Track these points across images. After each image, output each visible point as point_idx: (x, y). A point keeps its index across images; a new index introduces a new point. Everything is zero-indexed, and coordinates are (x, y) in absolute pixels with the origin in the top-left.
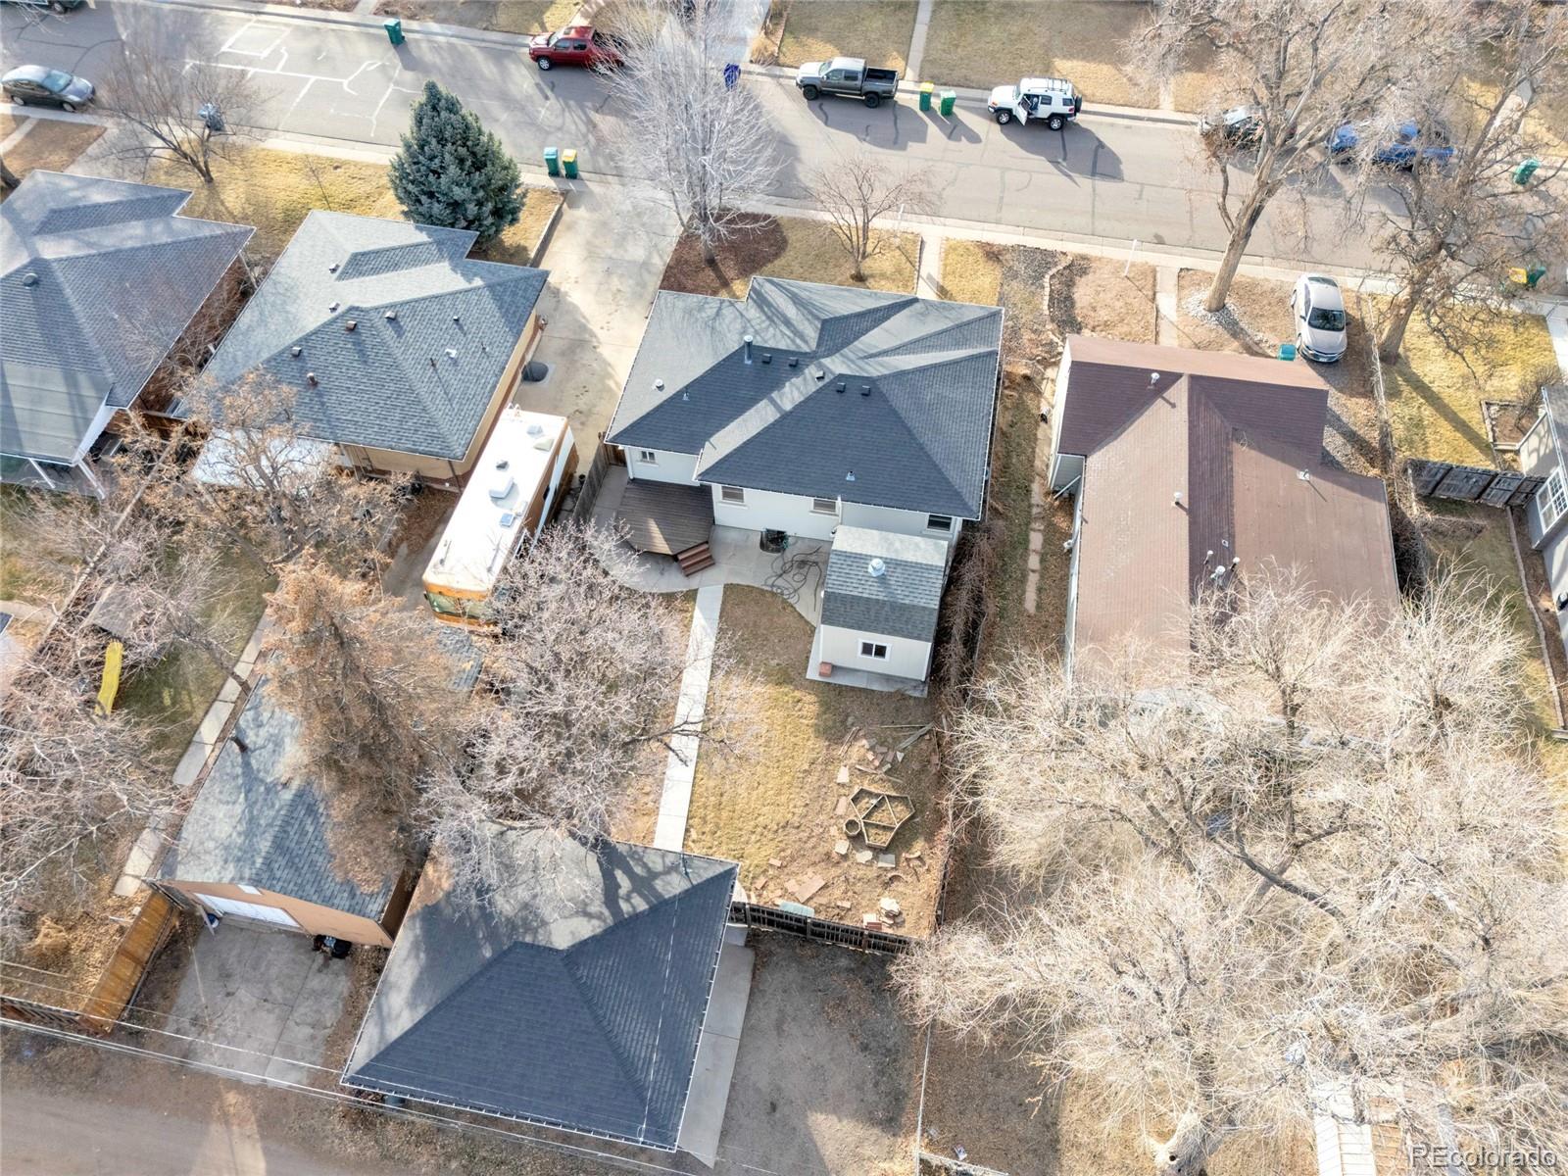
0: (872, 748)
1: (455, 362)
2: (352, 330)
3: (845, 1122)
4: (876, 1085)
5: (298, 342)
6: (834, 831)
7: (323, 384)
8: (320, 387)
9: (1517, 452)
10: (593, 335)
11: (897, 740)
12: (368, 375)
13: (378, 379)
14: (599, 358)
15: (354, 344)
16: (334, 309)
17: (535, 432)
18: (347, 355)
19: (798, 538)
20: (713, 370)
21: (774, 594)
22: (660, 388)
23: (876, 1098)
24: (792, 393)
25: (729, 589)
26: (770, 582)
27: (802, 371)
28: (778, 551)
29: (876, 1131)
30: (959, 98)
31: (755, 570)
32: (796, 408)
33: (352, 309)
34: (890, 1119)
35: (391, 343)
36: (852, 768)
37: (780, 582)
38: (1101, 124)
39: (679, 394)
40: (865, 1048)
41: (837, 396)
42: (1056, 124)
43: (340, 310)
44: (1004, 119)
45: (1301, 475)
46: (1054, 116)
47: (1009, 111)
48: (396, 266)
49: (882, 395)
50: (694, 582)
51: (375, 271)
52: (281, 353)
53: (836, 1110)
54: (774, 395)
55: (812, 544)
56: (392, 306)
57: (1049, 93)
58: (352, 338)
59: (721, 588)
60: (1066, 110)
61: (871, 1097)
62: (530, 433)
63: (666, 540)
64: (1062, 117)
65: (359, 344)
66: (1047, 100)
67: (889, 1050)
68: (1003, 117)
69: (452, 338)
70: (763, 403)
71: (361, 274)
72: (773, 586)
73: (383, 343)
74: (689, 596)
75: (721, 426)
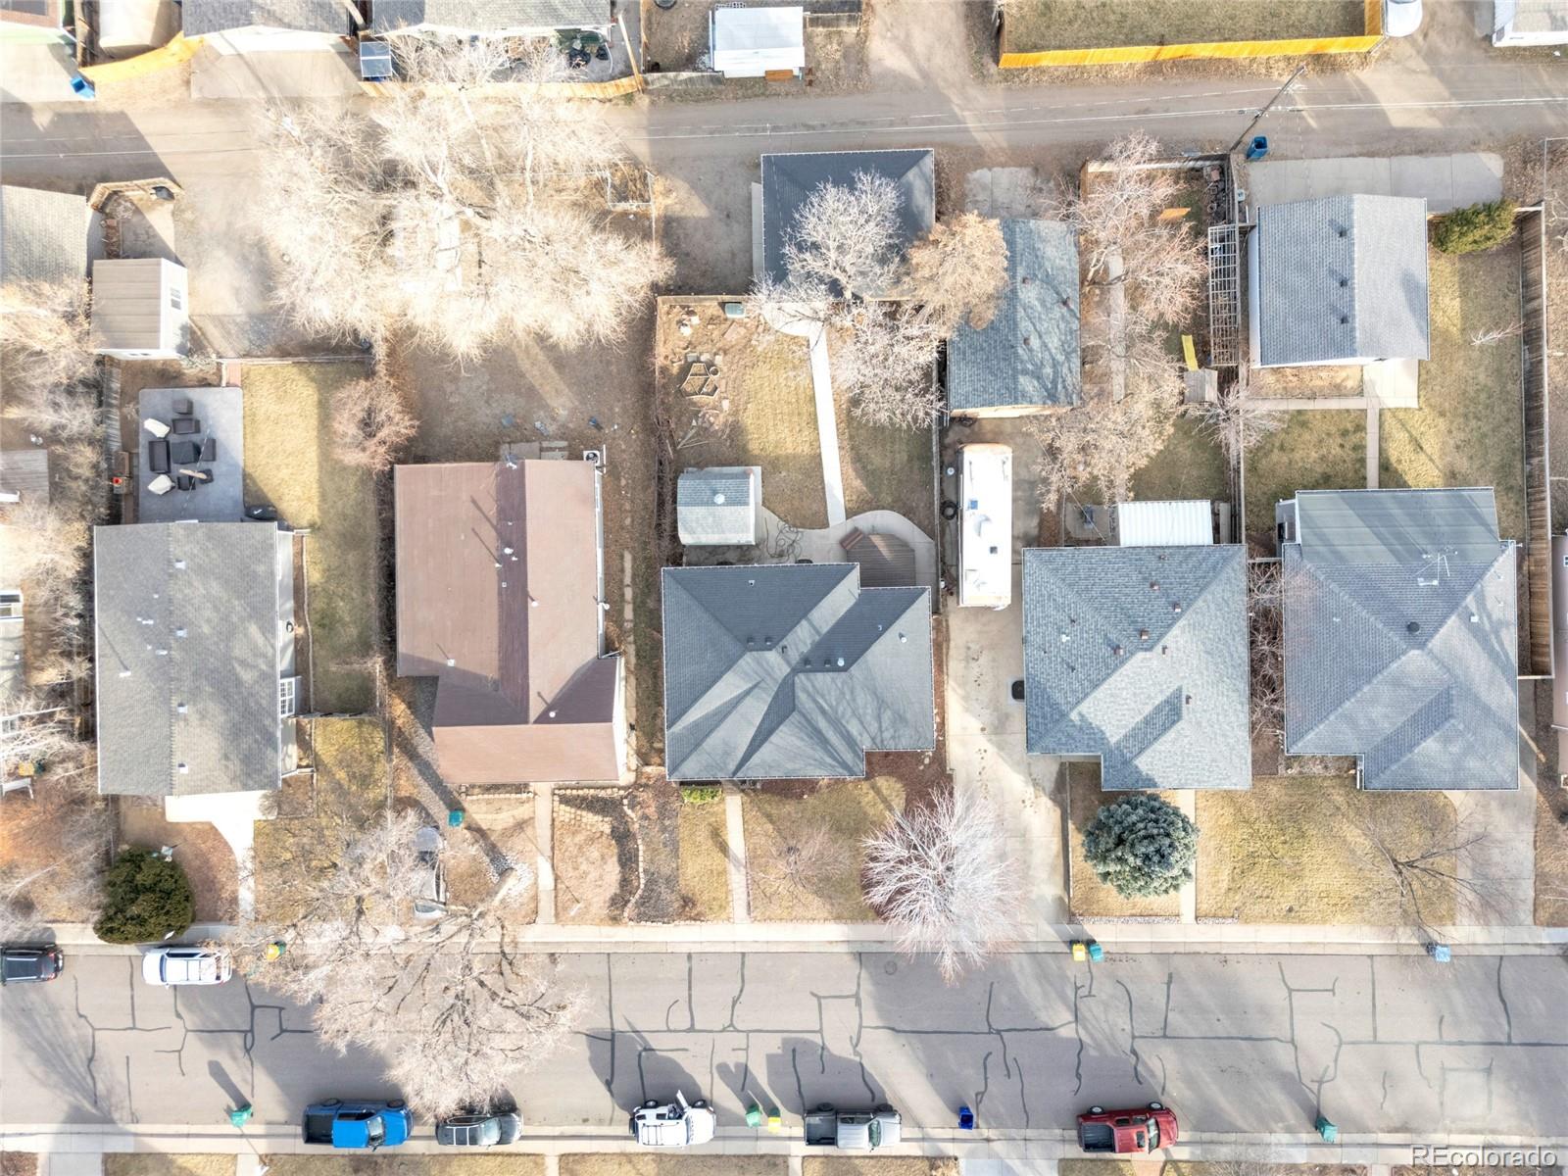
0: (712, 424)
6: (725, 369)
7: (1146, 587)
8: (1148, 584)
11: (697, 434)
15: (1136, 621)
16: (1164, 648)
17: (980, 586)
18: (1139, 612)
20: (866, 649)
21: (795, 526)
22: (901, 636)
24: (802, 638)
25: (825, 525)
26: (800, 535)
27: (801, 658)
29: (676, 216)
33: (1150, 649)
34: (669, 222)
35: (1109, 629)
36: (722, 411)
37: (793, 536)
39: (885, 629)
41: (770, 636)
43: (1160, 646)
45: (451, 663)
46: (654, 1105)
47: (694, 1104)
48: (1147, 721)
49: (738, 640)
50: (850, 525)
53: (697, 220)
54: (817, 638)
57: (659, 1122)
58: (1141, 626)
59: (832, 523)
60: (643, 1112)
62: (983, 585)
64: (645, 1107)
65: (1132, 622)
66: (661, 1118)
69: (1070, 651)
70: (824, 629)
72: (797, 532)
73: (1115, 627)
74: (850, 513)
75: (850, 611)
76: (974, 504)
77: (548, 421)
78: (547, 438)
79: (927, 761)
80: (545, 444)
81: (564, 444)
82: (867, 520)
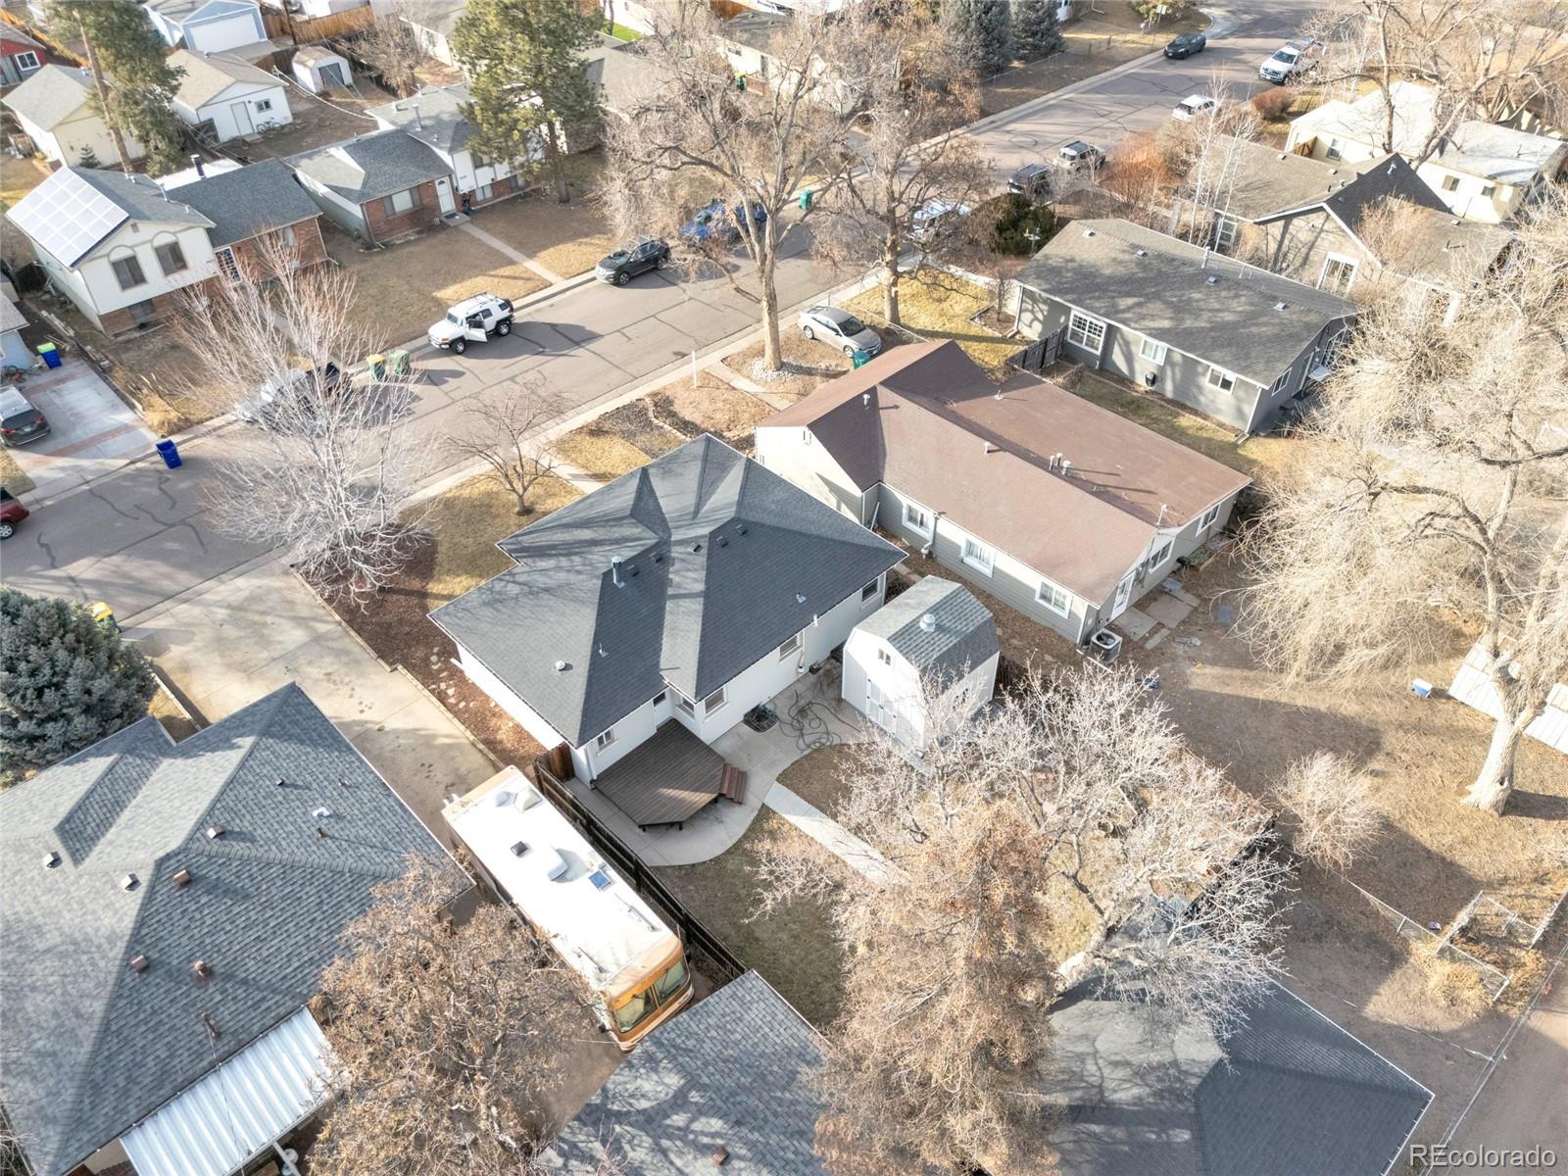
1: (337, 816)
2: (187, 883)
3: (1381, 991)
4: (1357, 950)
5: (130, 951)
7: (218, 963)
8: (219, 970)
9: (1018, 332)
10: (362, 723)
12: (269, 905)
13: (283, 899)
14: (397, 734)
15: (208, 892)
16: (134, 884)
17: (504, 800)
18: (211, 911)
19: (771, 701)
20: (599, 614)
21: (818, 750)
22: (567, 667)
23: (1369, 956)
24: (688, 576)
25: (784, 779)
26: (803, 746)
27: (670, 558)
28: (773, 723)
29: (1398, 973)
30: (412, 352)
31: (779, 750)
32: (707, 582)
33: (160, 864)
34: (1391, 956)
35: (254, 853)
37: (808, 739)
38: (539, 310)
39: (594, 655)
40: (1318, 938)
41: (726, 549)
42: (504, 330)
43: (144, 878)
44: (461, 348)
45: (997, 397)
46: (499, 323)
47: (462, 339)
48: (119, 805)
49: (756, 524)
50: (753, 802)
51: (105, 825)
52: (120, 982)
53: (1370, 993)
54: (670, 591)
55: (789, 694)
56: (202, 824)
57: (484, 307)
58: (196, 890)
59: (777, 786)
60: (505, 313)
61: (1367, 959)
62: (501, 804)
63: (697, 790)
64: (507, 321)
65: (216, 887)
66: (487, 313)
67: (1327, 922)
68: (459, 346)
69: (303, 803)
70: (669, 605)
71: (94, 839)
72: (808, 746)
73: (245, 861)
74: (765, 813)
75: (657, 651)
76: (599, 881)
77: (1192, 652)
78: (1171, 638)
79: (434, 658)
80: (1164, 632)
81: (1150, 645)
82: (733, 825)
